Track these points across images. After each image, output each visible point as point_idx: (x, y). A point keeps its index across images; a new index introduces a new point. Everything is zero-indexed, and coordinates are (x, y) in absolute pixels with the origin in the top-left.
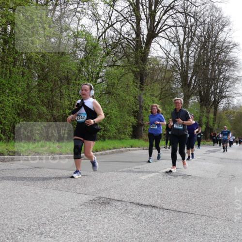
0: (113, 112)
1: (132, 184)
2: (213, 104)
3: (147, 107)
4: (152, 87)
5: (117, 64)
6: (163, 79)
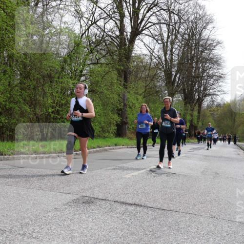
1: (116, 183)
2: (197, 102)
3: (131, 104)
4: (136, 85)
5: (101, 62)
6: (147, 77)
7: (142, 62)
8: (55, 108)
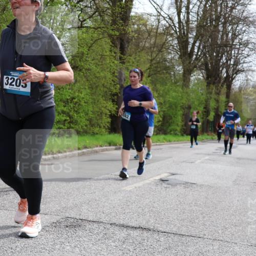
0: (82, 96)
1: (112, 198)
2: (224, 82)
4: (138, 59)
5: (85, 25)
6: (153, 46)
7: (145, 25)
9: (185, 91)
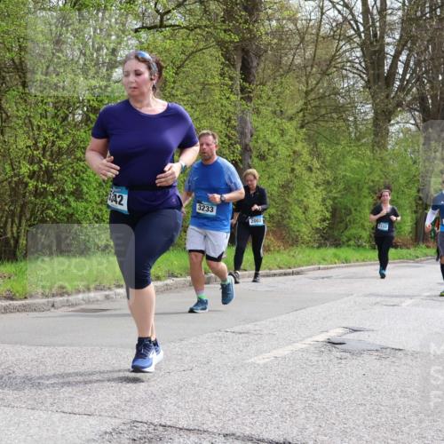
1: (227, 381)
3: (264, 148)
4: (278, 90)
6: (310, 63)
7: (294, 20)
8: (40, 162)
9: (378, 155)
